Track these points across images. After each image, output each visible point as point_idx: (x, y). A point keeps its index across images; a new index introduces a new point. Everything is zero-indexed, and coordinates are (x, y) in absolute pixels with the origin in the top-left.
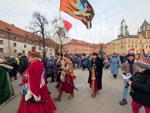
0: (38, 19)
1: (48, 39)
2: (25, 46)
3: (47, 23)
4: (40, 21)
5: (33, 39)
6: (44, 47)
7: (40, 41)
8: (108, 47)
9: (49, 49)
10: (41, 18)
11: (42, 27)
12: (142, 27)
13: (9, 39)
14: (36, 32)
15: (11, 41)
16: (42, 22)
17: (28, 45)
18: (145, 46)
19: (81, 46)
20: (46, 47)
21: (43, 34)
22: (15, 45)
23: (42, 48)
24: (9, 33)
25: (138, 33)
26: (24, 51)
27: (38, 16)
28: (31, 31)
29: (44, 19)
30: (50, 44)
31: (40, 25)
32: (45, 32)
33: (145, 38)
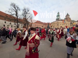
0: (14, 7)
1: (20, 19)
2: (5, 22)
3: (19, 10)
4: (15, 9)
5: (11, 18)
7: (15, 20)
10: (16, 7)
16: (16, 9)
17: (7, 22)
18: (67, 25)
20: (19, 23)
21: (17, 16)
23: (16, 24)
25: (65, 19)
26: (4, 26)
27: (14, 5)
28: (9, 14)
29: (18, 8)
30: (21, 22)
31: (15, 11)
32: (19, 15)
33: (67, 21)
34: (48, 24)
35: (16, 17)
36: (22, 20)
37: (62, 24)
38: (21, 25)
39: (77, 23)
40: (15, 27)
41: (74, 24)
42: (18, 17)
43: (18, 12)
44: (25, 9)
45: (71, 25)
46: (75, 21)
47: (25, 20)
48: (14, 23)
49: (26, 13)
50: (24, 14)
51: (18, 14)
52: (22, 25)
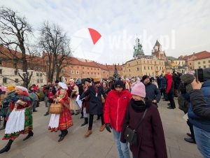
0: (12, 22)
1: (33, 57)
3: (29, 30)
4: (16, 26)
6: (25, 69)
7: (17, 60)
8: (124, 69)
9: (35, 73)
10: (18, 21)
11: (20, 36)
14: (8, 44)
16: (19, 28)
19: (90, 68)
21: (23, 49)
23: (21, 72)
25: (153, 53)
27: (12, 18)
29: (24, 24)
30: (37, 65)
31: (16, 32)
32: (27, 45)
33: (159, 59)
34: (116, 68)
35: (19, 49)
36: (38, 59)
37: (147, 68)
38: (37, 75)
39: (178, 62)
40: (17, 81)
41: (173, 65)
42: (26, 50)
43: (24, 35)
44: (48, 29)
45: (168, 67)
46: (175, 59)
47: (50, 58)
48: (14, 70)
49: (50, 38)
50: (46, 43)
51: (25, 42)
52: (41, 75)
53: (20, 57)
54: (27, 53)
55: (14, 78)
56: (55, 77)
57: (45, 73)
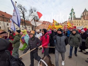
1: (27, 21)
3: (26, 11)
6: (25, 26)
9: (28, 27)
10: (22, 8)
11: (23, 13)
12: (83, 13)
13: (4, 21)
15: (5, 22)
16: (23, 11)
18: (84, 25)
22: (8, 24)
24: (3, 18)
27: (20, 7)
29: (24, 9)
30: (29, 24)
32: (26, 17)
33: (85, 20)
35: (23, 19)
43: (25, 13)
44: (32, 10)
53: (24, 21)
54: (25, 20)
55: (22, 29)
56: (34, 28)
57: (31, 27)
